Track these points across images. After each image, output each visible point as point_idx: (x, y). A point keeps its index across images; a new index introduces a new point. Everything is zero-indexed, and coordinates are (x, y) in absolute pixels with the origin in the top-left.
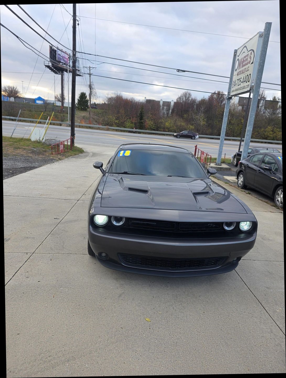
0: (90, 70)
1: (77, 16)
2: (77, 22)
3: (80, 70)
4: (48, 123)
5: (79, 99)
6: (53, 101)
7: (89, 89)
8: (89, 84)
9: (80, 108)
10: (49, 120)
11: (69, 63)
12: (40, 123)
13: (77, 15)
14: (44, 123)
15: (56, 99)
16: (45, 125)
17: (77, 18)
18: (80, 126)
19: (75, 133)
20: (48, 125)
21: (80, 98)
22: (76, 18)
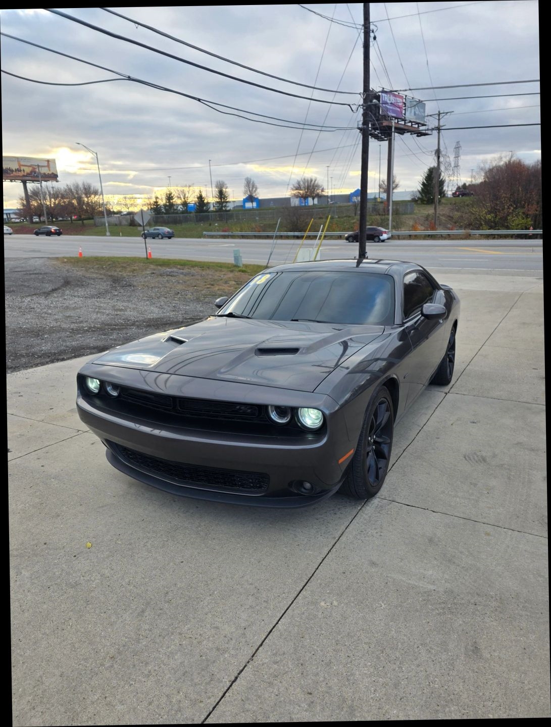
0: (439, 120)
1: (371, 24)
2: (372, 35)
3: (425, 123)
4: (321, 236)
5: (425, 182)
6: (375, 193)
7: (436, 158)
8: (436, 148)
9: (425, 201)
10: (322, 231)
11: (405, 114)
12: (309, 237)
13: (371, 21)
14: (315, 237)
15: (381, 190)
16: (317, 241)
17: (372, 27)
18: (410, 235)
19: (366, 251)
20: (320, 241)
21: (425, 180)
22: (369, 26)
